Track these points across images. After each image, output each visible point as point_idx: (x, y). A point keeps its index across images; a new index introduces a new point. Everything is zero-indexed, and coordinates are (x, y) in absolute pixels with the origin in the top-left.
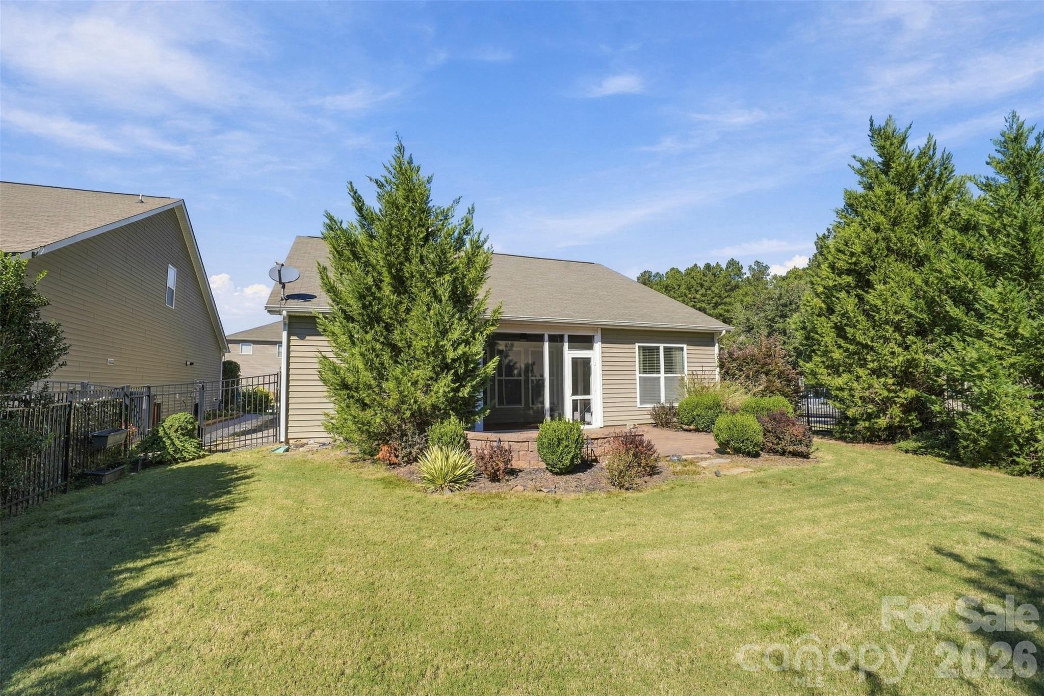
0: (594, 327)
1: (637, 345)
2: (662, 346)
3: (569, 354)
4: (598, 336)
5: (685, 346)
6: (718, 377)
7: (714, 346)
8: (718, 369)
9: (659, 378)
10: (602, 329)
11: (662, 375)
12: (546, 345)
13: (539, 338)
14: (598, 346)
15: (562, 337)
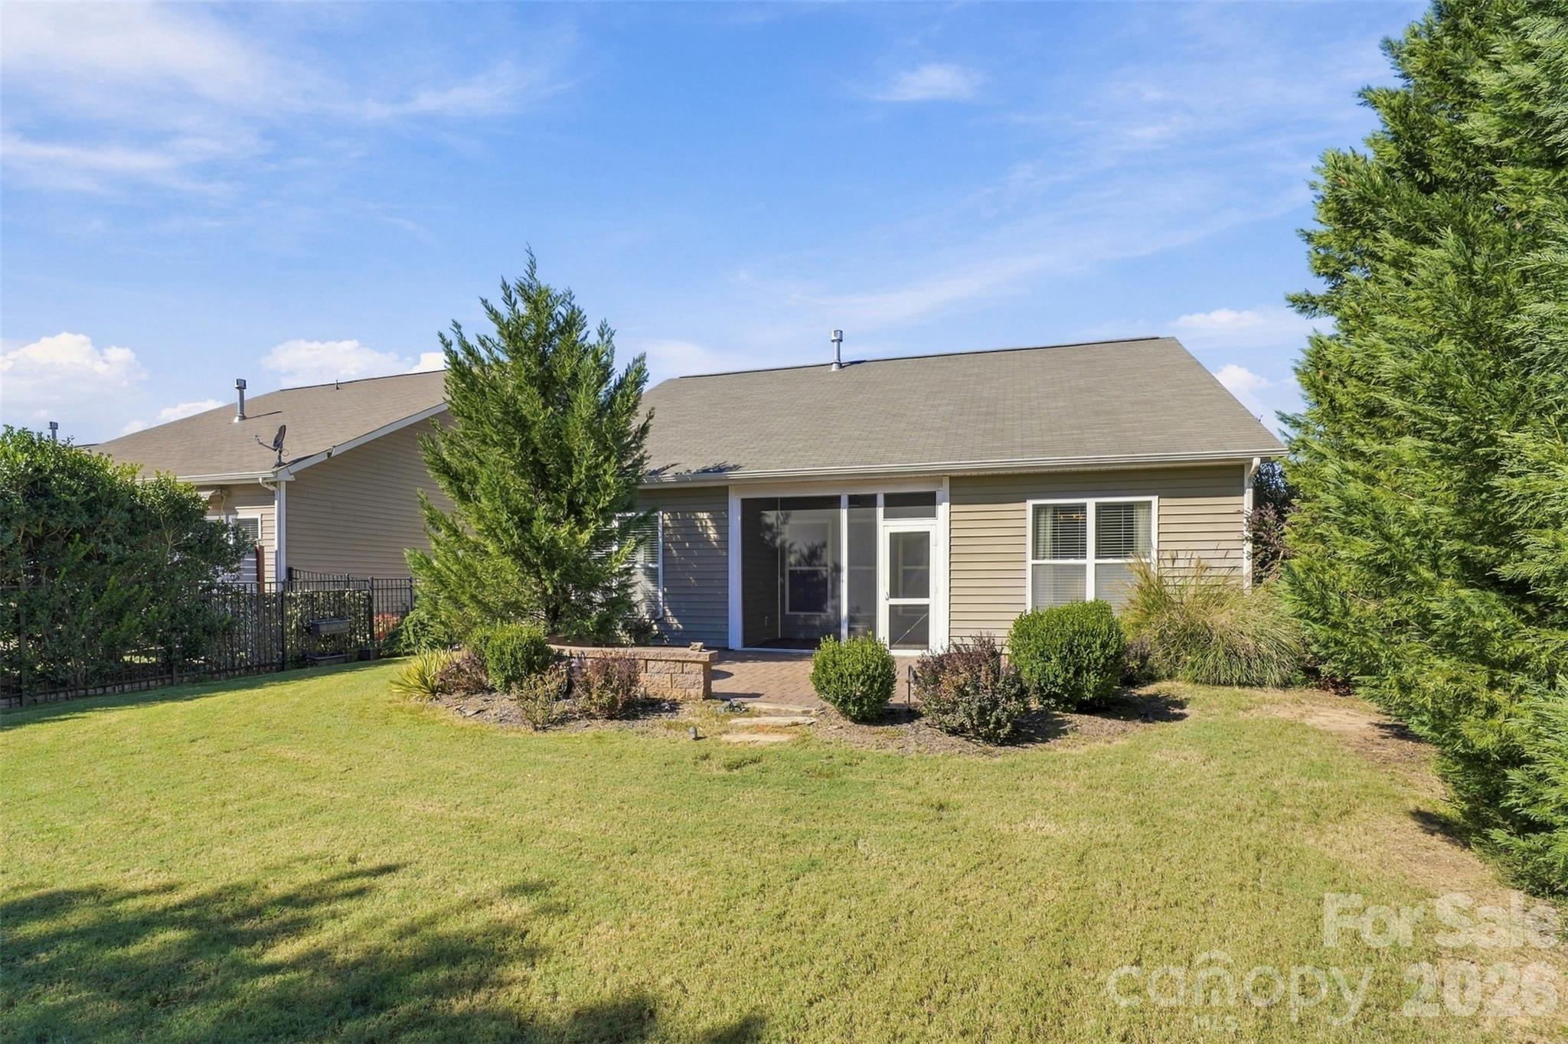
0: (935, 477)
1: (1030, 504)
2: (1091, 503)
3: (887, 527)
4: (943, 492)
5: (1154, 499)
6: (1247, 566)
7: (1242, 495)
8: (1248, 547)
9: (1084, 566)
10: (951, 478)
11: (1090, 561)
12: (844, 513)
13: (833, 502)
14: (943, 509)
15: (874, 497)
